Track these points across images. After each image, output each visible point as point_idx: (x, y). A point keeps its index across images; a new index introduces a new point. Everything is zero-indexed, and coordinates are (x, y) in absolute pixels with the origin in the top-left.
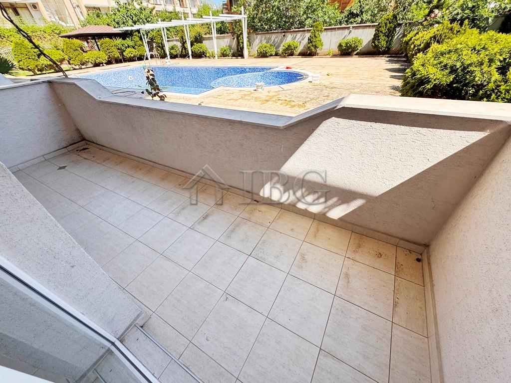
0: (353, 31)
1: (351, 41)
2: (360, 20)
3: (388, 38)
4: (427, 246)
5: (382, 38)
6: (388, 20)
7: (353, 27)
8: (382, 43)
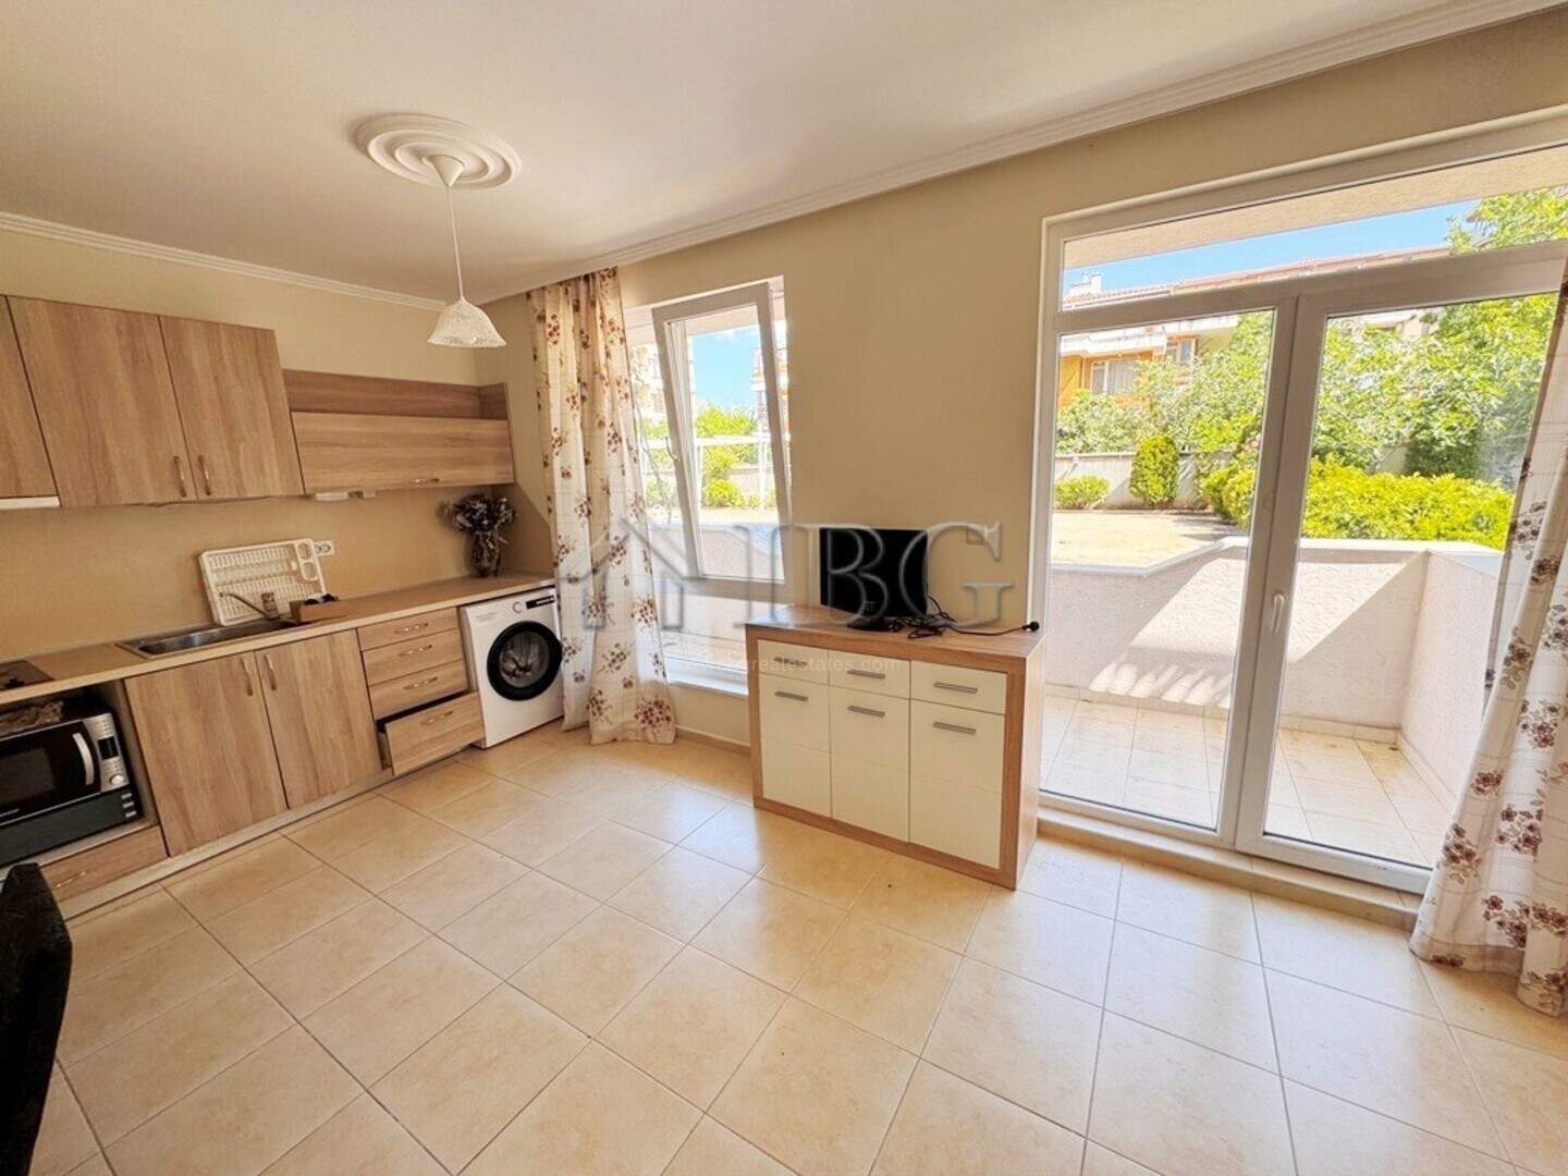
0: (1081, 464)
1: (1081, 482)
2: (1081, 444)
3: (1166, 478)
4: (1397, 728)
5: (1152, 478)
6: (1155, 447)
7: (1080, 458)
8: (1155, 487)
